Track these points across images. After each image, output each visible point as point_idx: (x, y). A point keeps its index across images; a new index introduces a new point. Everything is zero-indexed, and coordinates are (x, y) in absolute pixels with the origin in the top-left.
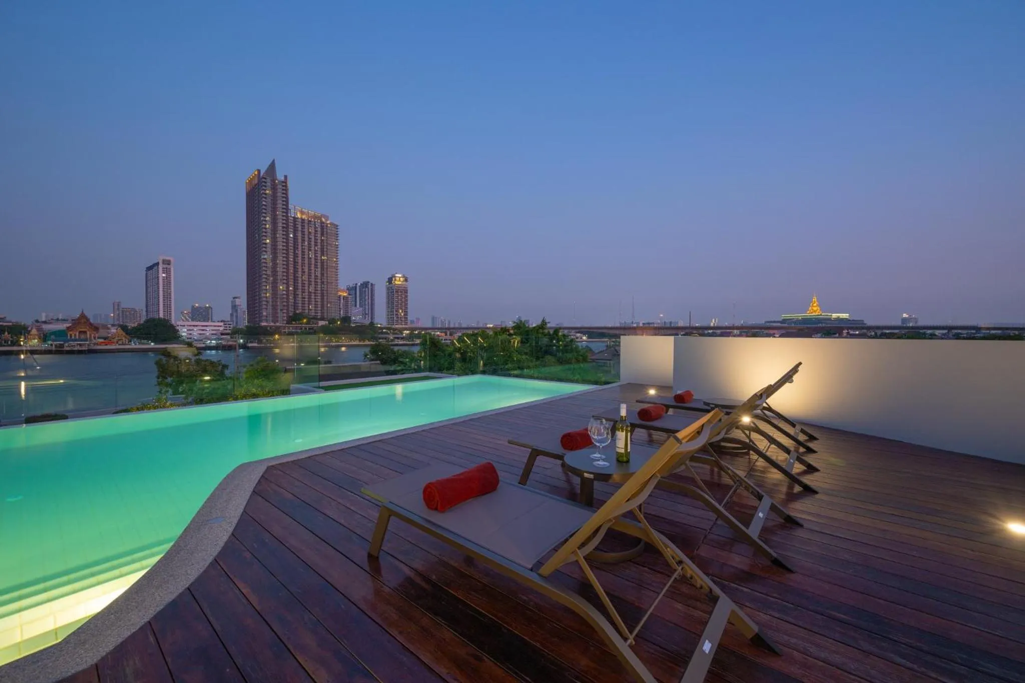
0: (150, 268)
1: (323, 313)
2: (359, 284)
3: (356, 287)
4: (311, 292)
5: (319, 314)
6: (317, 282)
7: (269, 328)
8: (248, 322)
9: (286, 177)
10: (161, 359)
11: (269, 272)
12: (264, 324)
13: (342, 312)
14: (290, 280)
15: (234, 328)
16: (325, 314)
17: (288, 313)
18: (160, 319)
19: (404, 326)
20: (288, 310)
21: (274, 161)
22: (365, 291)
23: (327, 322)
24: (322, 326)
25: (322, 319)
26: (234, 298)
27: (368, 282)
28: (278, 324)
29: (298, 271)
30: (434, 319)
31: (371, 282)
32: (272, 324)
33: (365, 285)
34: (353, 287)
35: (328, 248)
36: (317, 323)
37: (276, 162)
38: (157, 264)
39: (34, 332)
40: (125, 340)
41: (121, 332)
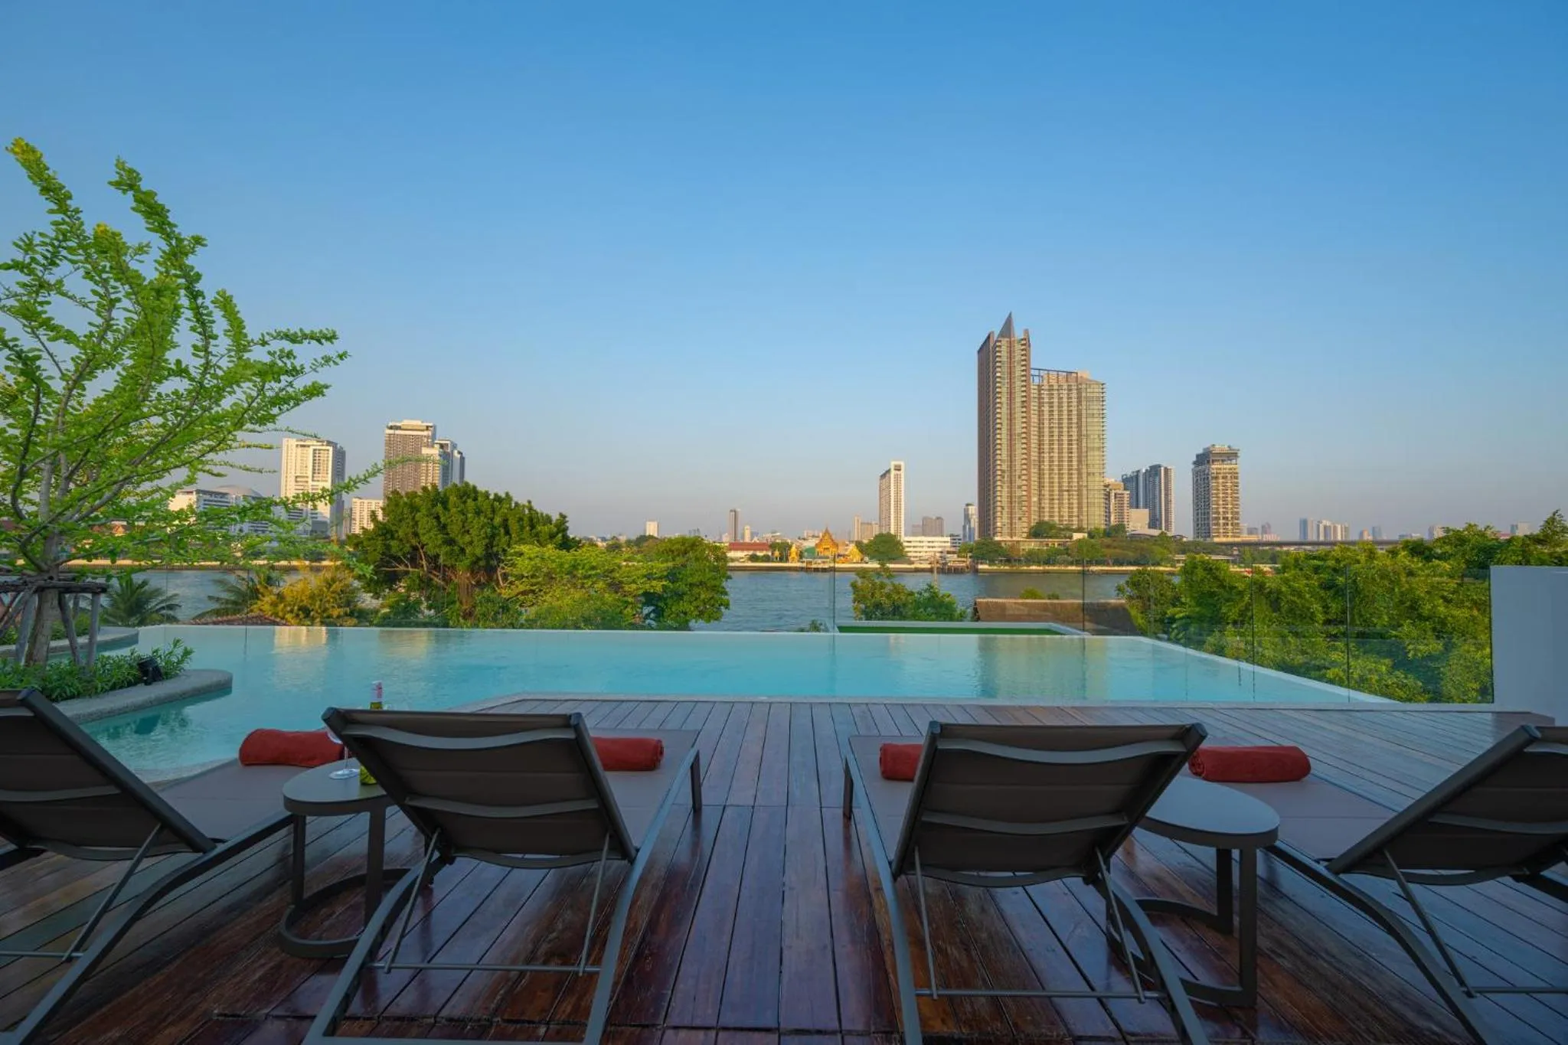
0: (883, 476)
1: (1080, 521)
2: (1144, 471)
3: (1137, 477)
4: (1063, 491)
5: (1075, 522)
6: (1072, 474)
7: (1003, 544)
8: (980, 536)
9: (1026, 332)
10: (856, 582)
11: (1004, 467)
12: (997, 538)
13: (1112, 518)
14: (1032, 475)
15: (963, 544)
16: (1085, 522)
17: (1029, 522)
18: (889, 534)
19: (1230, 540)
20: (1029, 518)
21: (1010, 314)
22: (1154, 483)
23: (1086, 535)
24: (1079, 540)
25: (1080, 530)
26: (968, 505)
27: (1160, 466)
28: (1015, 539)
29: (1043, 461)
30: (1304, 524)
31: (1164, 464)
32: (1009, 538)
33: (1154, 470)
34: (1132, 477)
35: (1088, 420)
36: (1071, 537)
37: (1013, 316)
38: (888, 471)
39: (794, 549)
40: (858, 558)
41: (852, 547)
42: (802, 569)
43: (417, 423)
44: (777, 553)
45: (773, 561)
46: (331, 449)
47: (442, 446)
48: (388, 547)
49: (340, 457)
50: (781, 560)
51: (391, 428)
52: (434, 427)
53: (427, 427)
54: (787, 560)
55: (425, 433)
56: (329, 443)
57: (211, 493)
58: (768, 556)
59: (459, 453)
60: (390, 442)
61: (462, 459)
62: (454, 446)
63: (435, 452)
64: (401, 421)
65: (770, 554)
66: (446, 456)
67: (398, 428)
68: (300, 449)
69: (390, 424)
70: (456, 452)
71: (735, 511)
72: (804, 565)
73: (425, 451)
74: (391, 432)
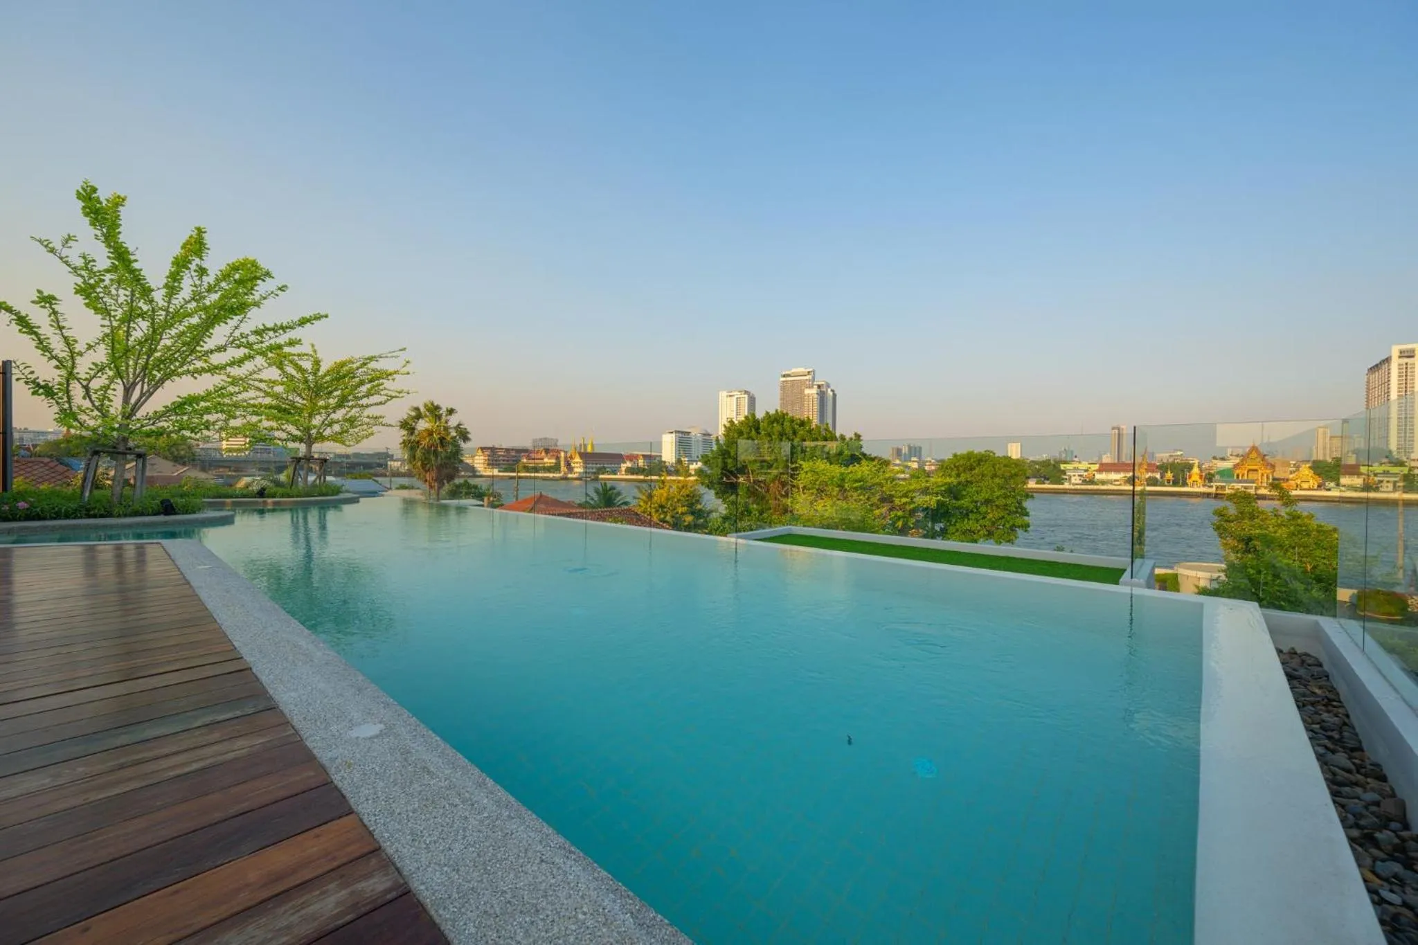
0: (1375, 369)
39: (1196, 470)
40: (1313, 483)
41: (1306, 471)
42: (1208, 495)
43: (801, 370)
44: (1169, 475)
45: (1163, 485)
46: (746, 396)
47: (819, 387)
48: (725, 464)
49: (752, 401)
50: (1175, 483)
51: (784, 376)
52: (814, 371)
53: (809, 372)
54: (1185, 484)
55: (807, 377)
56: (746, 392)
57: (682, 432)
58: (1156, 479)
59: (833, 391)
60: (784, 387)
61: (835, 395)
62: (828, 386)
63: (814, 391)
64: (790, 370)
65: (1158, 476)
66: (822, 395)
67: (789, 376)
68: (729, 398)
69: (784, 373)
70: (829, 390)
71: (1119, 429)
72: (1213, 490)
73: (807, 391)
74: (784, 379)
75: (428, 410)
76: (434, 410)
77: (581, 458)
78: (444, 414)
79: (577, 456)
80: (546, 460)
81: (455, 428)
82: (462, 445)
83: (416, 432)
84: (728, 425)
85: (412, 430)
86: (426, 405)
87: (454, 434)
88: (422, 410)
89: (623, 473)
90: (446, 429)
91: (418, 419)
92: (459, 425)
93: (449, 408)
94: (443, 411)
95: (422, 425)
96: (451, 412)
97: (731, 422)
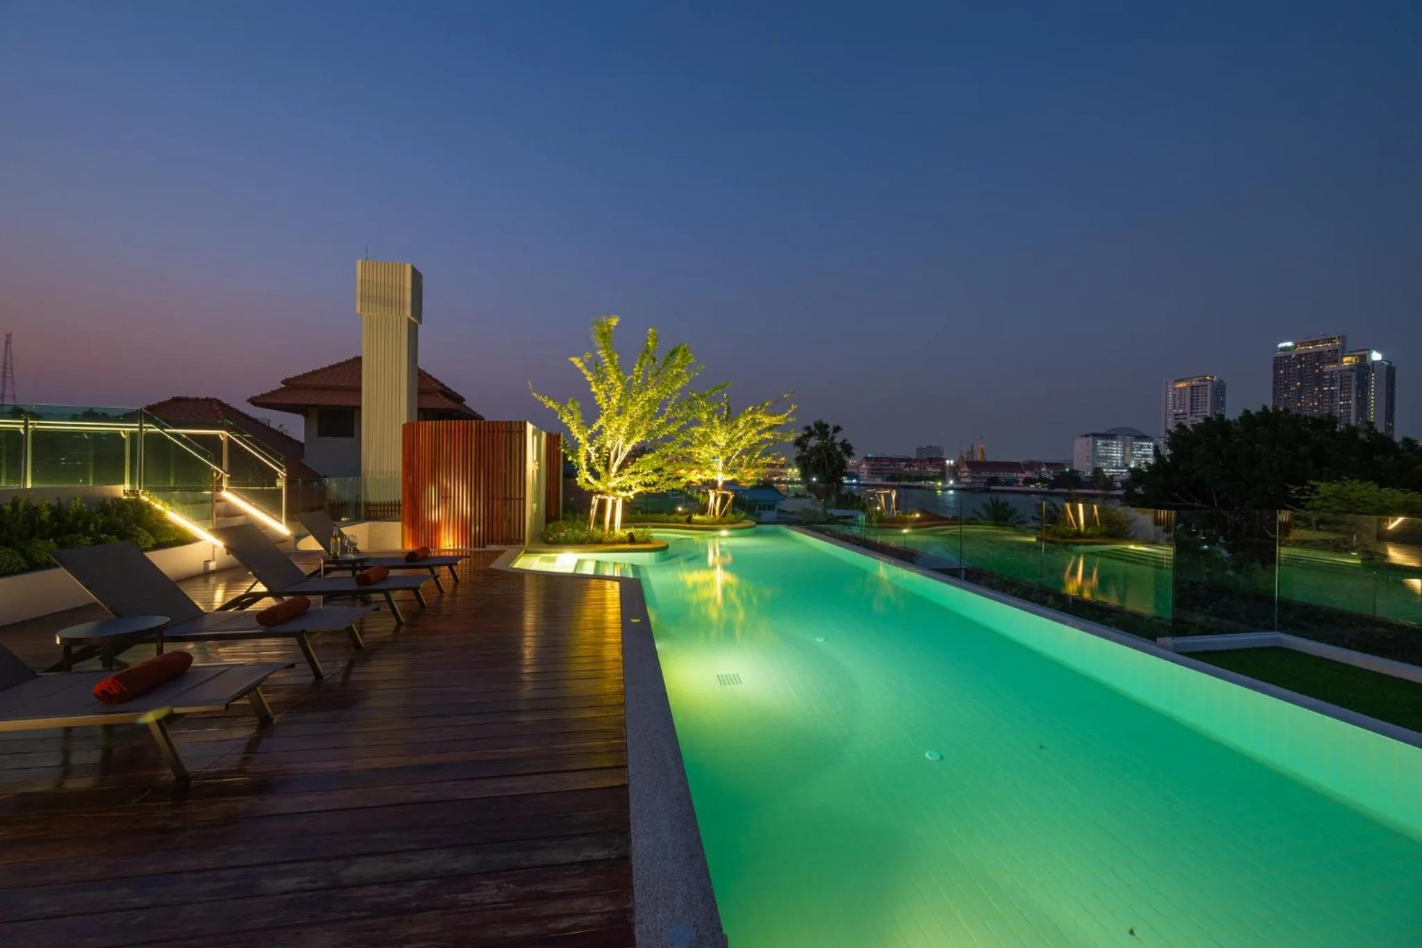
75: (818, 429)
76: (822, 428)
77: (969, 467)
78: (831, 431)
79: (965, 465)
80: (930, 469)
81: (840, 444)
82: (845, 458)
83: (808, 449)
84: (1173, 429)
85: (804, 447)
86: (816, 425)
87: (839, 449)
88: (813, 428)
89: (1021, 484)
90: (833, 445)
91: (810, 437)
92: (844, 441)
93: (836, 425)
94: (830, 430)
95: (813, 442)
96: (837, 429)
97: (1181, 426)
